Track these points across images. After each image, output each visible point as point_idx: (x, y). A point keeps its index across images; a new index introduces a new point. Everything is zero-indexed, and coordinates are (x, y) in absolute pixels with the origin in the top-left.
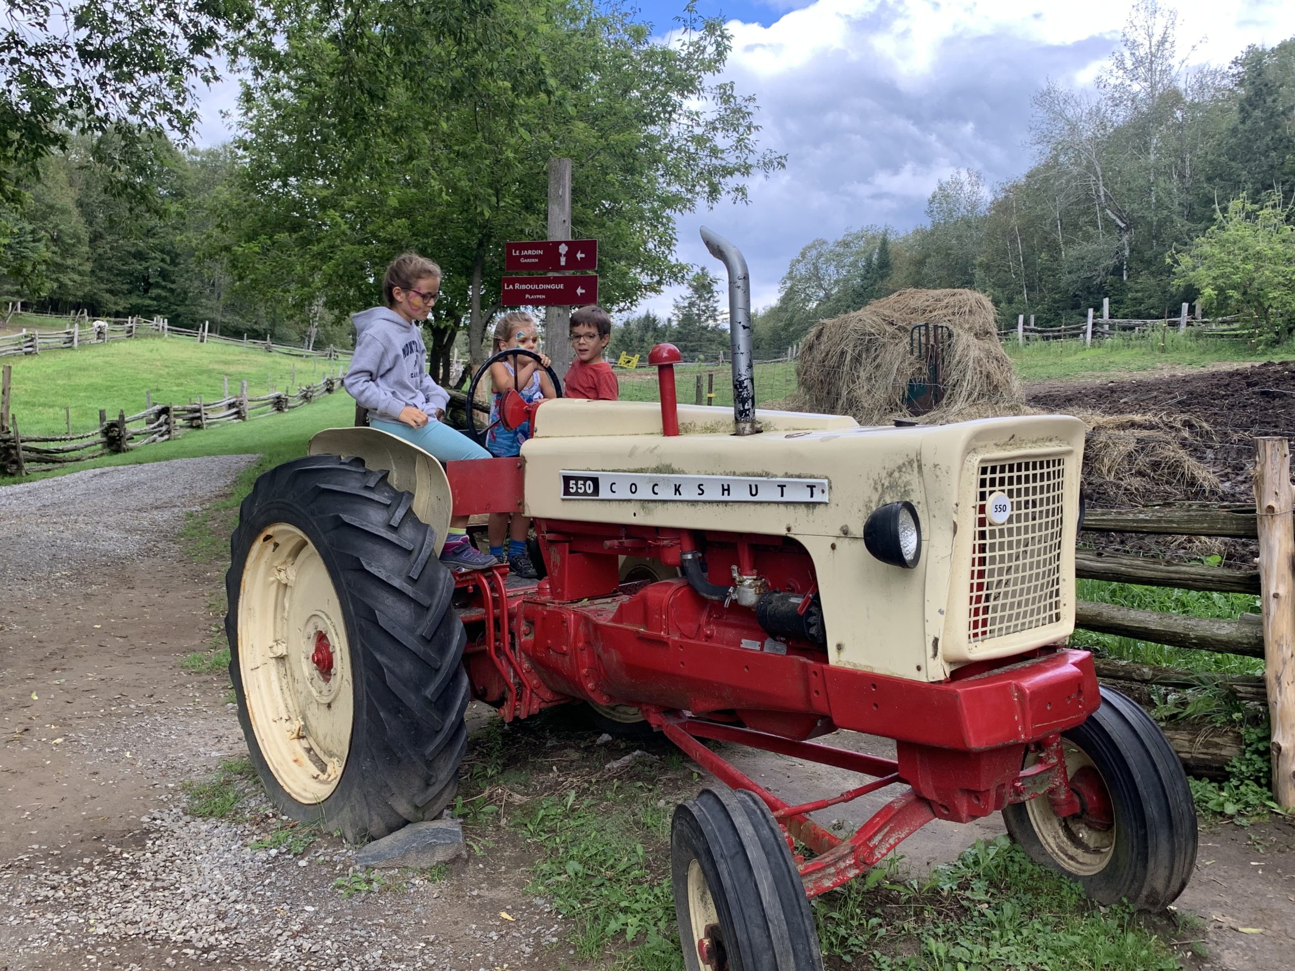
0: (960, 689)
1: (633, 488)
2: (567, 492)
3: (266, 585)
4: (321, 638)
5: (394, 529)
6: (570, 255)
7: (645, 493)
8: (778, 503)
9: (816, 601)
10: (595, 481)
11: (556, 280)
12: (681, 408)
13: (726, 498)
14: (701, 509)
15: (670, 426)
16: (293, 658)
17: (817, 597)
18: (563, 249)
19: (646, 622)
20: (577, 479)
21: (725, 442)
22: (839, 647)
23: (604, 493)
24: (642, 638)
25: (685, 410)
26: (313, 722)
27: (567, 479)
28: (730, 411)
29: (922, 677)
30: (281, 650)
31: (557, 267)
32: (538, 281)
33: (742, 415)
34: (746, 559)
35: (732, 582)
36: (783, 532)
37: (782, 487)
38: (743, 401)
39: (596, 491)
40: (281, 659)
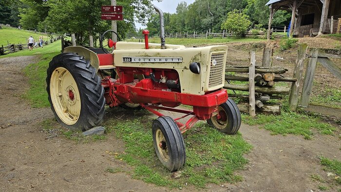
0: (207, 96)
1: (140, 60)
2: (124, 61)
3: (56, 81)
4: (71, 92)
5: (88, 68)
6: (116, 9)
7: (142, 61)
8: (172, 63)
9: (179, 82)
10: (131, 59)
11: (113, 15)
12: (149, 44)
13: (160, 61)
14: (155, 64)
15: (147, 47)
16: (63, 96)
17: (179, 80)
18: (115, 8)
19: (143, 87)
20: (126, 58)
21: (159, 50)
22: (183, 90)
23: (133, 61)
24: (142, 90)
25: (150, 44)
26: (69, 109)
27: (124, 58)
28: (160, 44)
29: (200, 94)
30: (60, 94)
31: (114, 12)
32: (109, 15)
33: (163, 45)
34: (163, 73)
35: (161, 78)
36: (172, 68)
37: (172, 59)
38: (163, 42)
39: (131, 61)
40: (60, 96)
